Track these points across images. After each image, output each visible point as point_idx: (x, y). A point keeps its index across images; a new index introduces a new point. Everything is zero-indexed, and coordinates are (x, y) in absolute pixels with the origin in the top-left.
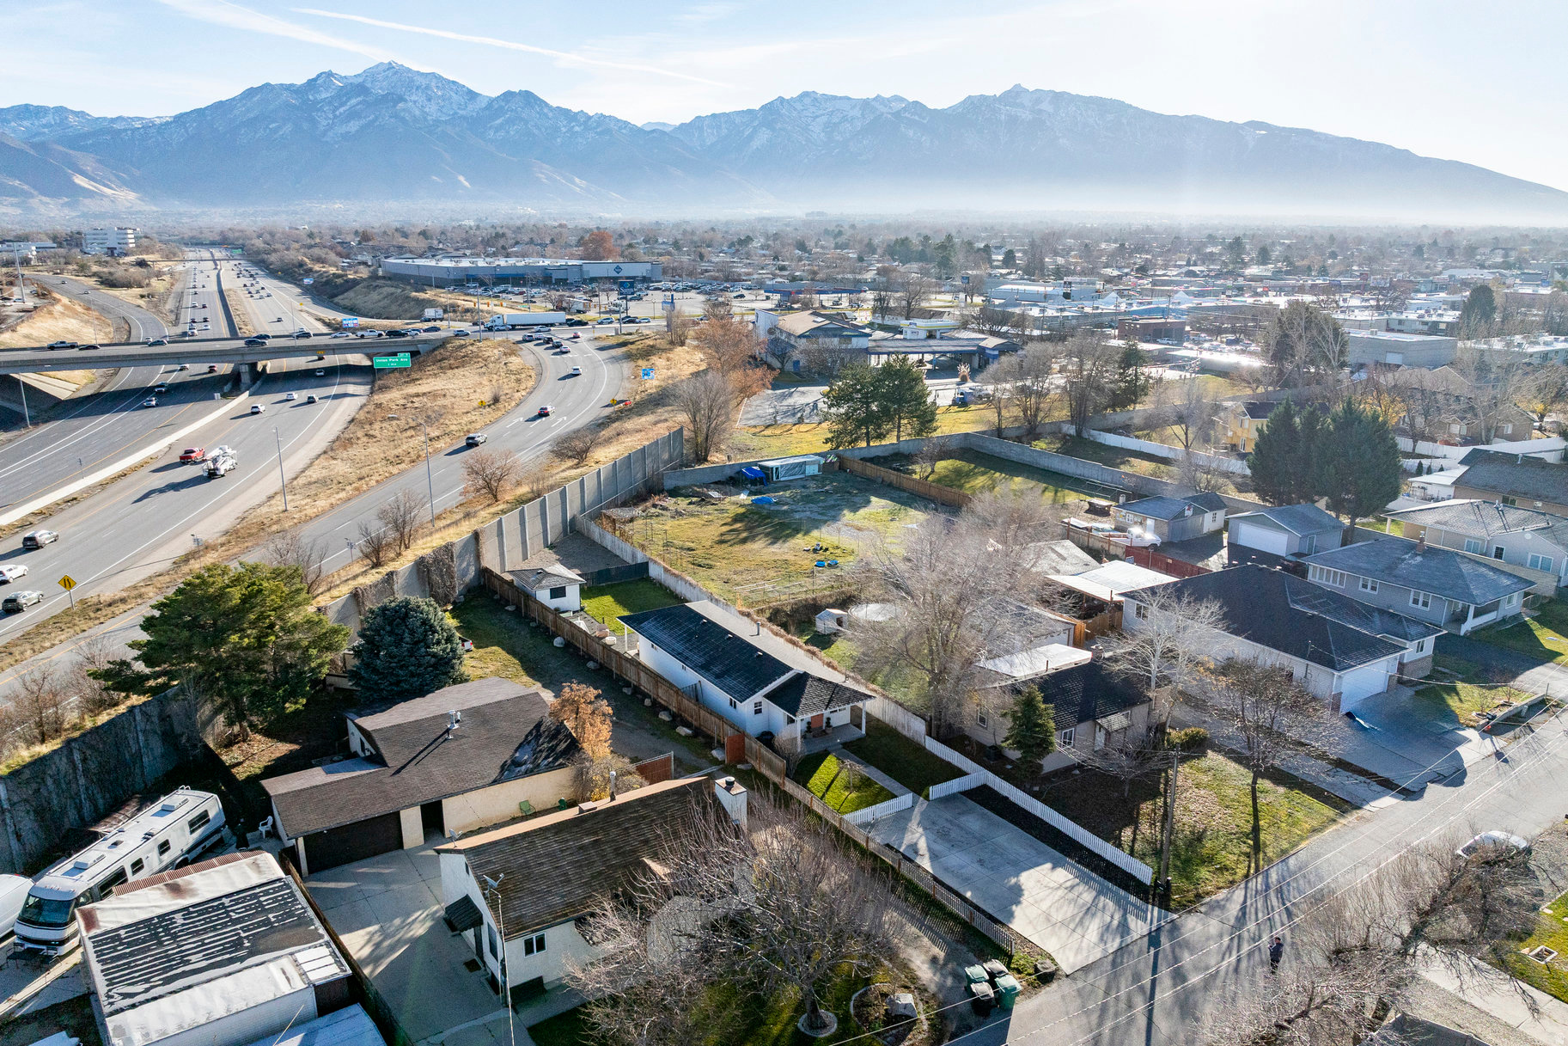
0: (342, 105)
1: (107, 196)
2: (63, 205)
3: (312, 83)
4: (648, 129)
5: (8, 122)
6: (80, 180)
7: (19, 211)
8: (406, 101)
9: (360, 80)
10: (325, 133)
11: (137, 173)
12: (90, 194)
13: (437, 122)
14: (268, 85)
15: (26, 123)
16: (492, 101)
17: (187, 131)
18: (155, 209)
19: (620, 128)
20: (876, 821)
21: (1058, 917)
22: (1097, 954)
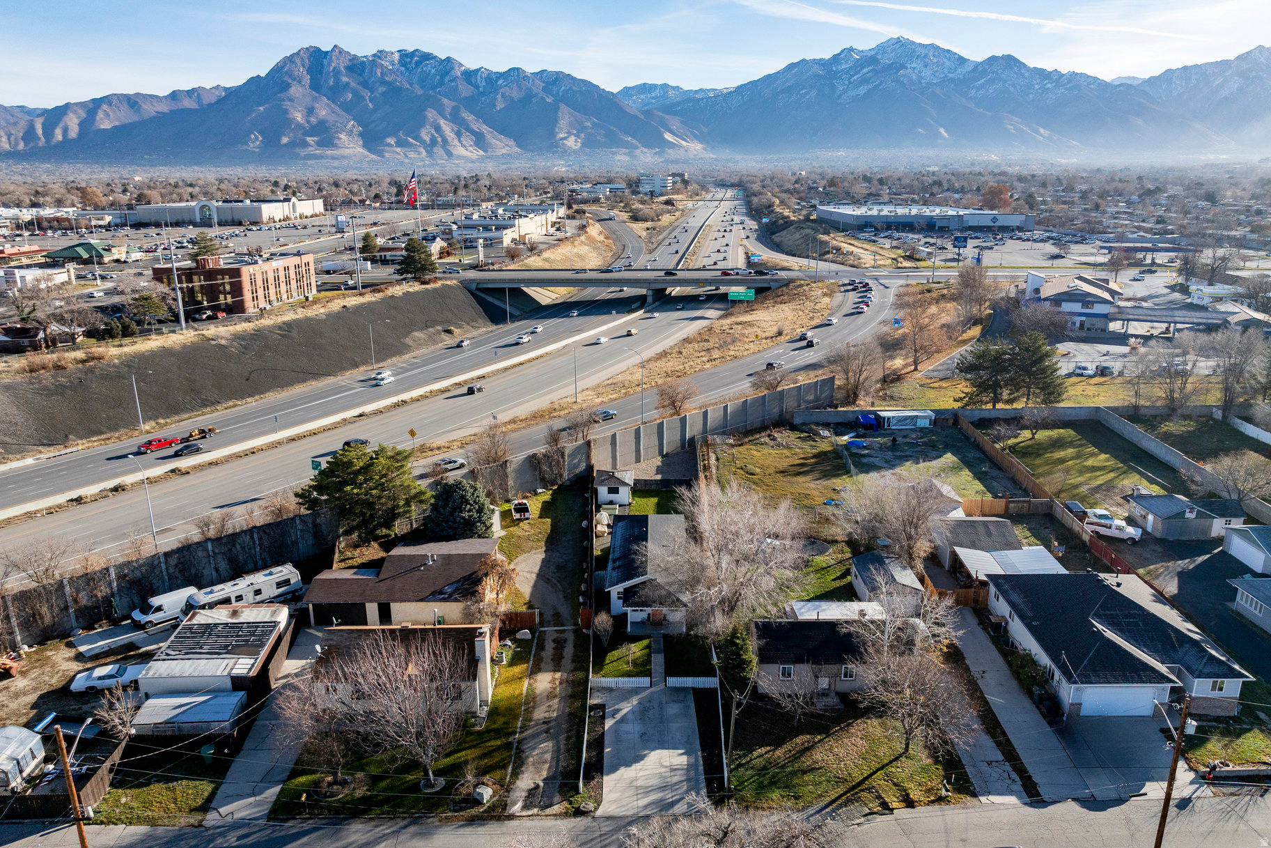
0: (856, 74)
1: (683, 147)
2: (656, 153)
3: (836, 58)
4: (1116, 83)
5: (632, 96)
6: (668, 136)
7: (627, 158)
8: (906, 68)
9: (873, 53)
10: (840, 97)
11: (705, 130)
12: (672, 145)
13: (929, 84)
14: (804, 60)
15: (642, 97)
16: (978, 64)
17: (743, 97)
18: (712, 156)
19: (1089, 84)
20: (618, 689)
21: (639, 783)
22: (630, 813)
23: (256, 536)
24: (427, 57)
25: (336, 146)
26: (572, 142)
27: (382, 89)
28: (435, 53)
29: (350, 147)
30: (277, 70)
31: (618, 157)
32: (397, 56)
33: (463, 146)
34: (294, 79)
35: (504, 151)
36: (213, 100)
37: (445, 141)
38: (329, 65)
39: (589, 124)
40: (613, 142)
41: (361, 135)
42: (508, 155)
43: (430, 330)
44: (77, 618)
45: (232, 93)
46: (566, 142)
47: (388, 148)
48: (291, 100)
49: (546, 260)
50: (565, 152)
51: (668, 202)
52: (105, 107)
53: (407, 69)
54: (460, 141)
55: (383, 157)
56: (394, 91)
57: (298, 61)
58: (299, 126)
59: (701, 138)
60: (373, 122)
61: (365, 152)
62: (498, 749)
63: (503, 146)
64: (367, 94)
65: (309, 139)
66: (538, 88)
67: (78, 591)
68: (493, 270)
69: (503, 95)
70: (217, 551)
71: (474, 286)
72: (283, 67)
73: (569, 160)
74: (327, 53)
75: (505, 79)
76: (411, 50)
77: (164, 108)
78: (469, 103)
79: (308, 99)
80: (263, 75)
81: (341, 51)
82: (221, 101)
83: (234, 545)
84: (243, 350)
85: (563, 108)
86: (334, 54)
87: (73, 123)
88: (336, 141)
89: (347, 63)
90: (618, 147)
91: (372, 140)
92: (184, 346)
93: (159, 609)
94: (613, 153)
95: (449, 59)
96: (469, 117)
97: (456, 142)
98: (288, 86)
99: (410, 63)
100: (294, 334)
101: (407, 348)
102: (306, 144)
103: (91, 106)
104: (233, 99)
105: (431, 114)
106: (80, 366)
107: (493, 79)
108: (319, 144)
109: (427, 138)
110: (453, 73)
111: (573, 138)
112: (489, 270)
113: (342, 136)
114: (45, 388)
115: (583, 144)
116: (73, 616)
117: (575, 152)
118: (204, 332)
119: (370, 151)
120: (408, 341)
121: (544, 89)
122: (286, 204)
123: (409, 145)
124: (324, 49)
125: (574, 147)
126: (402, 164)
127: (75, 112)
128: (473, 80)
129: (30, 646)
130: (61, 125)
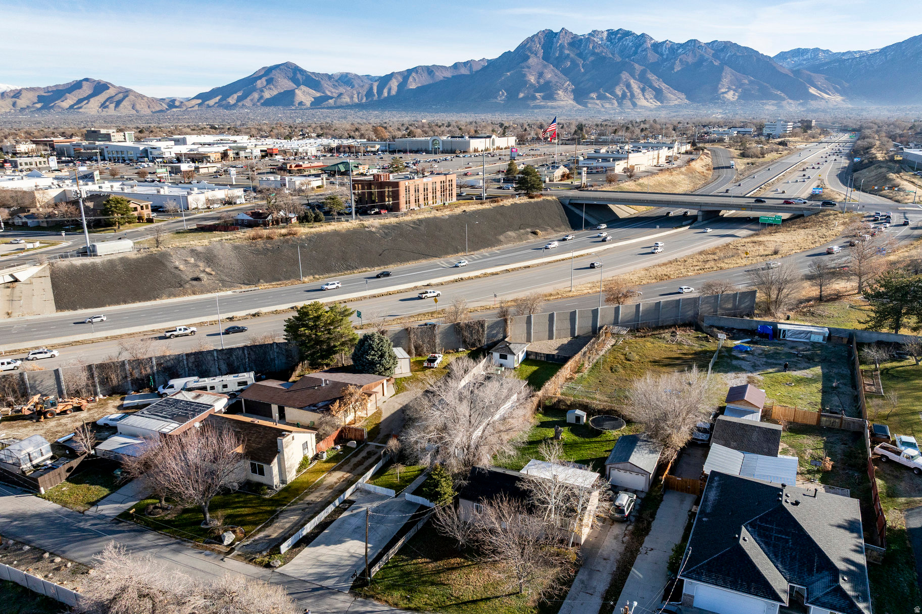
1: (825, 99)
2: (799, 104)
5: (786, 59)
6: (812, 91)
7: (775, 108)
11: (847, 85)
12: (814, 97)
15: (795, 59)
17: (886, 57)
18: (850, 106)
20: (375, 493)
21: (322, 558)
22: (296, 575)
23: (246, 352)
24: (628, 34)
25: (553, 99)
26: (730, 96)
27: (592, 58)
28: (633, 31)
29: (565, 100)
30: (522, 47)
31: (767, 107)
32: (605, 34)
33: (646, 99)
34: (532, 53)
35: (676, 102)
36: (479, 68)
37: (633, 95)
38: (557, 42)
39: (746, 81)
40: (765, 95)
41: (573, 91)
42: (679, 105)
43: (522, 231)
44: (132, 384)
45: (491, 63)
46: (726, 95)
47: (591, 101)
48: (529, 67)
49: (639, 185)
50: (724, 103)
51: (783, 144)
52: (414, 74)
53: (612, 43)
54: (644, 95)
55: (586, 107)
56: (601, 59)
57: (536, 40)
58: (531, 85)
59: (843, 92)
60: (582, 82)
61: (575, 104)
62: (266, 512)
63: (675, 98)
64: (580, 62)
65: (537, 95)
66: (709, 54)
67: (133, 369)
68: (591, 191)
69: (681, 61)
70: (220, 357)
71: (567, 202)
72: (526, 45)
73: (726, 109)
74: (556, 34)
75: (684, 49)
76: (616, 29)
77: (449, 75)
78: (654, 68)
79: (540, 67)
80: (512, 51)
81: (567, 32)
82: (484, 69)
83: (231, 355)
84: (384, 235)
85: (728, 70)
86: (561, 34)
87: (394, 84)
88: (556, 96)
89: (570, 40)
90: (768, 99)
91: (580, 95)
92: (348, 230)
93: (172, 387)
94: (764, 104)
95: (643, 35)
96: (652, 77)
97: (641, 96)
98: (528, 57)
99: (614, 38)
100: (422, 228)
101: (499, 242)
102: (535, 98)
103: (406, 74)
104: (492, 67)
105: (625, 76)
106: (282, 238)
107: (674, 49)
108: (544, 98)
109: (619, 93)
110: (645, 45)
111: (732, 92)
112: (587, 191)
113: (560, 92)
114: (258, 250)
115: (739, 97)
116: (129, 382)
117: (732, 103)
118: (364, 222)
119: (578, 103)
120: (502, 238)
121: (713, 56)
122: (488, 140)
123: (605, 98)
124: (555, 31)
125: (732, 99)
126: (599, 112)
127: (396, 78)
128: (659, 50)
129: (104, 396)
130: (388, 87)
